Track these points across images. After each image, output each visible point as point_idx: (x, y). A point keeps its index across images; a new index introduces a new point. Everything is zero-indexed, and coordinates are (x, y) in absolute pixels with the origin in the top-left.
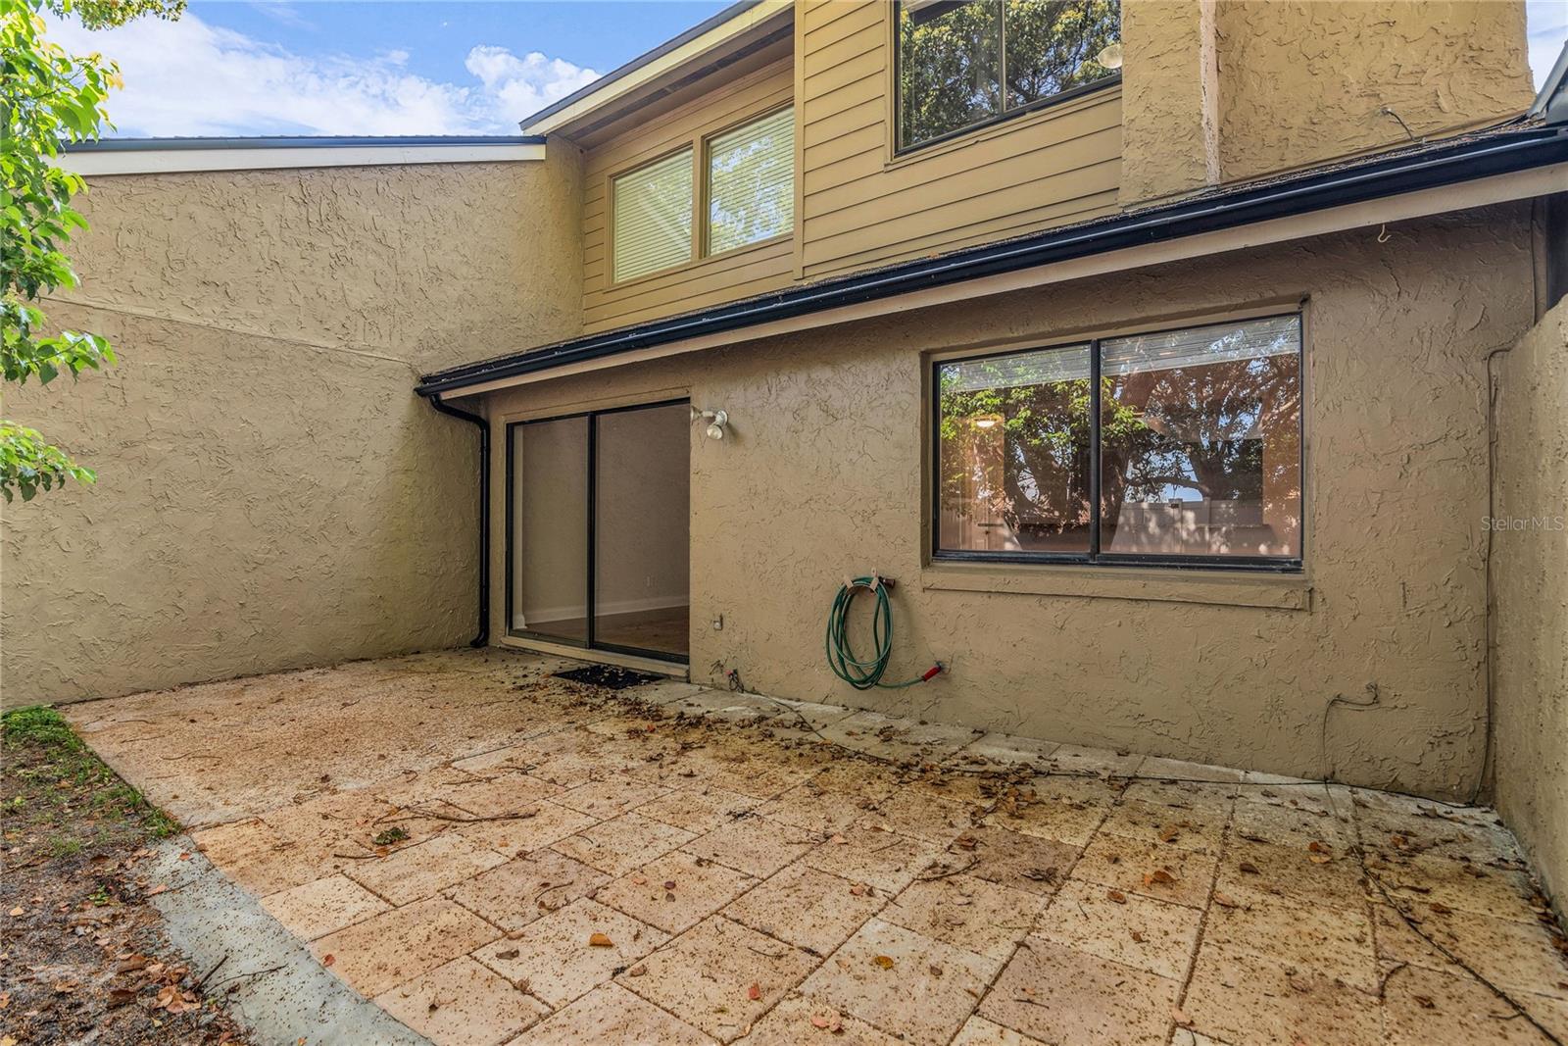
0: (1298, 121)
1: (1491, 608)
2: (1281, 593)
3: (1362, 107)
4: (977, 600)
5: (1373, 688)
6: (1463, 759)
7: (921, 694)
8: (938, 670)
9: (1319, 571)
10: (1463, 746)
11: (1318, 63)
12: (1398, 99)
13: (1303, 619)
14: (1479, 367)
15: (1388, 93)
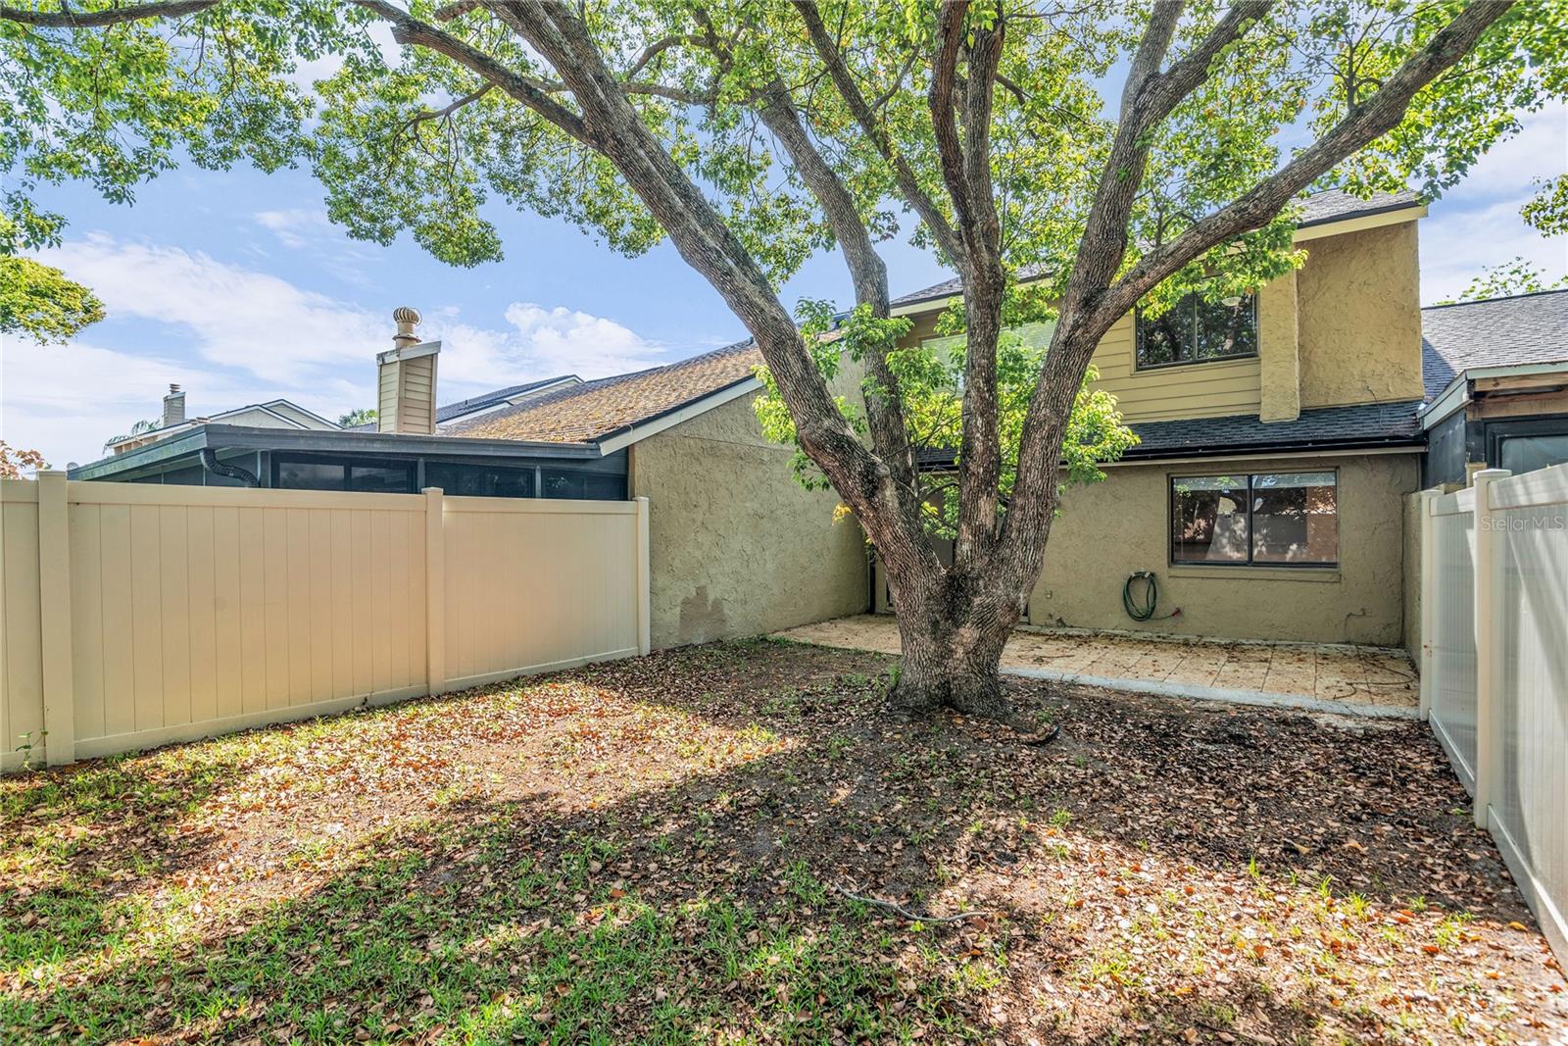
0: (1334, 386)
1: (1403, 580)
2: (1330, 575)
3: (1359, 385)
4: (1196, 581)
5: (1363, 610)
6: (1394, 634)
7: (1169, 622)
8: (1178, 612)
9: (1343, 569)
10: (1394, 628)
11: (1342, 364)
12: (1374, 385)
13: (1336, 586)
14: (1399, 498)
15: (1370, 382)
